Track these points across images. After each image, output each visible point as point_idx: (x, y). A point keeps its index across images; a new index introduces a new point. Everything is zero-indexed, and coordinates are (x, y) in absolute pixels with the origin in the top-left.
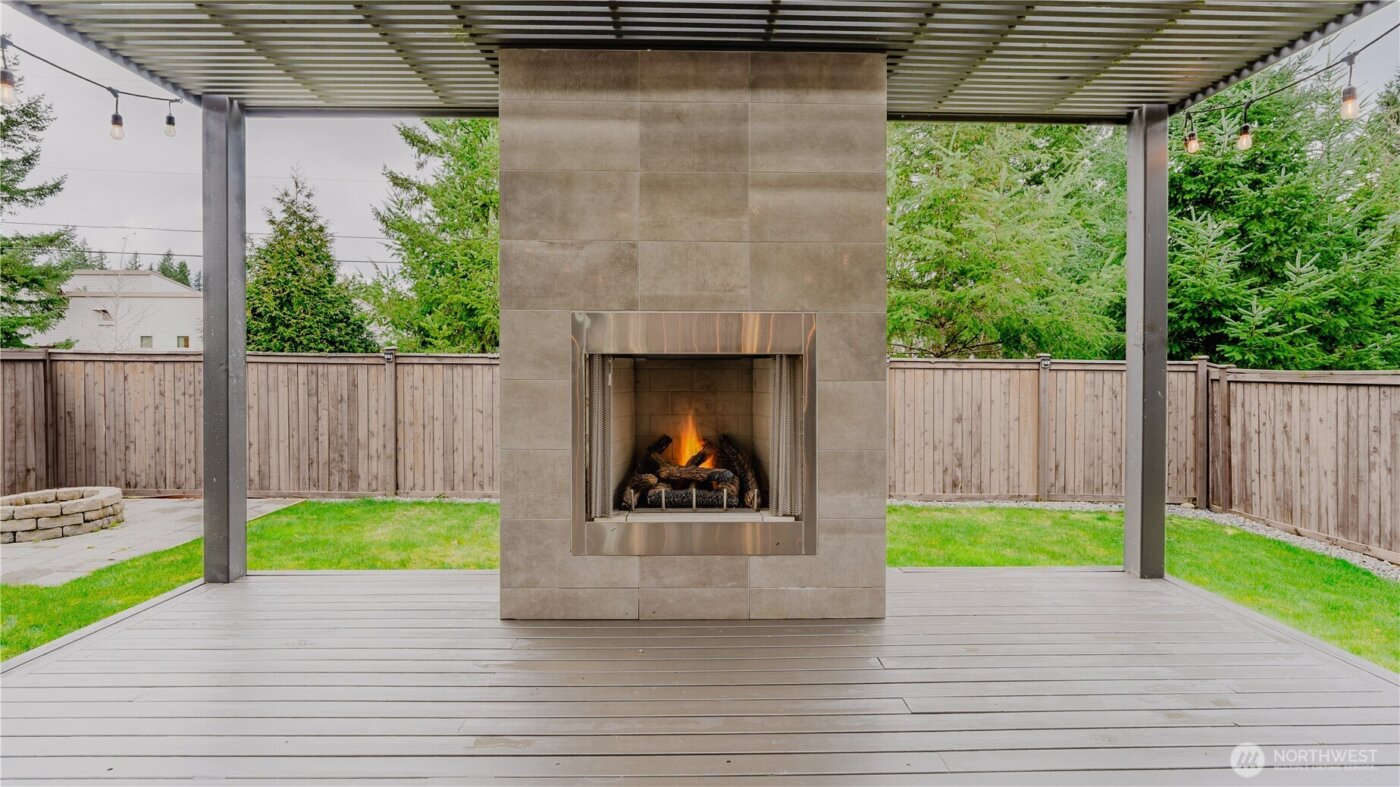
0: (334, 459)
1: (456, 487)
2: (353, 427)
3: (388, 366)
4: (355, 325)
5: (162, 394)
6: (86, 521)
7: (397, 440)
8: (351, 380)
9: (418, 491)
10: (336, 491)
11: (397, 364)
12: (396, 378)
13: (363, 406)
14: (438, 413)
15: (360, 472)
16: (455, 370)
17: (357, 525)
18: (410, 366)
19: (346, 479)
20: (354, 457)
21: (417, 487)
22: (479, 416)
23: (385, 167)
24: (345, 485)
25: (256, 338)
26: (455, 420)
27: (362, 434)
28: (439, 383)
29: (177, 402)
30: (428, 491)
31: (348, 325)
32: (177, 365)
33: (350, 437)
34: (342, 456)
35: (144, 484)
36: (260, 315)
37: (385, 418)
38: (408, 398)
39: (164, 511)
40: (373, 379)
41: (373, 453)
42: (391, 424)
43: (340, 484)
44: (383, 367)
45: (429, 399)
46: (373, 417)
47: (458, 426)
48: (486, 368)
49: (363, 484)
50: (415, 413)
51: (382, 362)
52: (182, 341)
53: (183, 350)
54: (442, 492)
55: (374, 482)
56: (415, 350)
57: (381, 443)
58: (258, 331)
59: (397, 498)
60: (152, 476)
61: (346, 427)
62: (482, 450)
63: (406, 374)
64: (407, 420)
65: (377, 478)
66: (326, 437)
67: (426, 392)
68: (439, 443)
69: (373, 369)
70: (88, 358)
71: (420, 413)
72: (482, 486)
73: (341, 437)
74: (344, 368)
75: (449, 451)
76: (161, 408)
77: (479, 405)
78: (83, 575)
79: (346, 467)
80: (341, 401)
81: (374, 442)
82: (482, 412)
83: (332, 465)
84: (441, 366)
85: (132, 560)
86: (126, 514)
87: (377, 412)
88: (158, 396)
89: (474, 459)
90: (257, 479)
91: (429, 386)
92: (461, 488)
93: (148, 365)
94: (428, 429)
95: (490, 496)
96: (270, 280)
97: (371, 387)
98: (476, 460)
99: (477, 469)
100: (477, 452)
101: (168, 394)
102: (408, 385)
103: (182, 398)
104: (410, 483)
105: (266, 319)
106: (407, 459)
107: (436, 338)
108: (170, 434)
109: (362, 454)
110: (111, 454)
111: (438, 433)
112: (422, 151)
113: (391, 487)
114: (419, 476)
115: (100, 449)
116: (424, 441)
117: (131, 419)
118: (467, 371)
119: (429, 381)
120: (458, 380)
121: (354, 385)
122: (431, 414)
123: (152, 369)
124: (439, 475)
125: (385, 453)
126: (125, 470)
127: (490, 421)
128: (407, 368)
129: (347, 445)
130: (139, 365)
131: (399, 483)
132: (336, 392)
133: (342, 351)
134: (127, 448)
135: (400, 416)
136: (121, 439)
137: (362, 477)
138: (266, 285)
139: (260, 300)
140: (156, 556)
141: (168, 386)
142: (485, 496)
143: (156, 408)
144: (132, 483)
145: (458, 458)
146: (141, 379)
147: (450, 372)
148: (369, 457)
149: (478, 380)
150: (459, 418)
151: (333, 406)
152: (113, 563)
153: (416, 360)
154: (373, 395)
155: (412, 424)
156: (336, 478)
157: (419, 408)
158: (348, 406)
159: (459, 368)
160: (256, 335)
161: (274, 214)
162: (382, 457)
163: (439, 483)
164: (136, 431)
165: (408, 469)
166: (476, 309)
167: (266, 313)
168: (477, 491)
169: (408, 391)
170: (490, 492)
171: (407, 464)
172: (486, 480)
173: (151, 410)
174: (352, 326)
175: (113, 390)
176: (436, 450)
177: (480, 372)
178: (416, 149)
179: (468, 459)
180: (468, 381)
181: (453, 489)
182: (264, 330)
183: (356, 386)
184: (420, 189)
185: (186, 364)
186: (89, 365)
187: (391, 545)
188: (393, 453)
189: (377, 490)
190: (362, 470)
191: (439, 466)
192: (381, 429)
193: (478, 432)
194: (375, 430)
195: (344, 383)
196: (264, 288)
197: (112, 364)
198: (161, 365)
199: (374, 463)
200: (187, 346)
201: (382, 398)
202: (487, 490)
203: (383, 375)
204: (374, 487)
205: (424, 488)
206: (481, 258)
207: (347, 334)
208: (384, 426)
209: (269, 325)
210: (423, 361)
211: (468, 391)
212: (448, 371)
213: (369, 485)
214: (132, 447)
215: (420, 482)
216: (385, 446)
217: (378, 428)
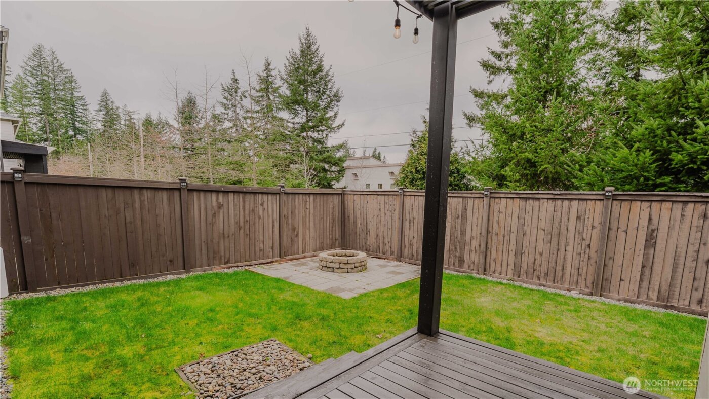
0: (452, 250)
1: (521, 276)
2: (463, 233)
3: (485, 198)
4: (462, 175)
5: (380, 210)
6: (355, 267)
7: (487, 243)
8: (464, 206)
9: (497, 274)
10: (451, 267)
11: (491, 197)
12: (490, 206)
13: (469, 222)
14: (514, 229)
15: (465, 258)
16: (527, 202)
17: (470, 292)
18: (499, 199)
19: (458, 261)
20: (462, 250)
21: (496, 272)
22: (541, 233)
23: (471, 87)
24: (457, 264)
25: (417, 183)
26: (524, 234)
27: (468, 237)
28: (516, 210)
29: (385, 214)
30: (503, 276)
31: (459, 175)
32: (386, 196)
33: (461, 238)
34: (456, 248)
35: (372, 250)
36: (418, 171)
37: (481, 229)
38: (496, 218)
39: (381, 266)
40: (476, 206)
41: (473, 249)
42: (484, 233)
43: (454, 264)
44: (483, 199)
45: (509, 220)
46: (474, 228)
47: (526, 239)
48: (550, 201)
49: (466, 265)
50: (499, 227)
51: (482, 196)
52: (380, 186)
53: (380, 190)
54: (512, 277)
55: (472, 265)
56: (495, 189)
57: (478, 243)
58: (417, 179)
59: (485, 277)
60: (375, 247)
61: (459, 232)
62: (541, 255)
63: (495, 204)
64: (494, 232)
65: (474, 264)
66: (449, 237)
67: (507, 215)
68: (512, 247)
69: (477, 200)
70: (355, 193)
71: (502, 229)
72: (539, 278)
73: (457, 238)
74: (461, 200)
75: (519, 253)
76: (379, 216)
77: (542, 225)
78: (356, 295)
79: (458, 254)
80: (458, 218)
81: (473, 242)
82: (544, 230)
83: (451, 253)
84: (518, 199)
85: (373, 292)
86: (368, 265)
87: (477, 226)
88: (378, 211)
89: (535, 260)
90: (415, 255)
91: (509, 212)
92: (525, 277)
93: (375, 196)
94: (507, 238)
95: (544, 286)
96: (423, 152)
97: (475, 211)
98: (537, 260)
99: (537, 267)
100: (538, 256)
101: (382, 210)
102: (496, 210)
103: (387, 212)
104: (492, 269)
105: (421, 173)
106: (492, 255)
107: (511, 182)
108: (382, 229)
109: (467, 248)
110: (361, 235)
111: (513, 241)
112: (492, 73)
113: (481, 269)
114: (498, 265)
115: (358, 233)
116: (503, 245)
117: (368, 221)
118: (537, 203)
119: (510, 208)
120: (529, 208)
121: (466, 209)
122: (509, 229)
123: (377, 199)
124: (511, 267)
125: (479, 250)
126: (366, 243)
127: (550, 237)
128: (497, 200)
129: (459, 242)
130: (372, 196)
131: (486, 268)
132: (456, 212)
133: (455, 190)
134: (367, 234)
135: (490, 229)
136: (365, 229)
137: (466, 261)
138: (421, 155)
139: (419, 163)
140: (381, 291)
141: (382, 206)
142: (540, 285)
143: (378, 216)
144: (368, 249)
145: (524, 258)
146: (373, 201)
147: (524, 203)
148: (471, 251)
149: (543, 209)
150: (528, 233)
151: (453, 220)
152: (365, 291)
153: (503, 195)
154: (476, 215)
155: (497, 234)
156: (452, 260)
157: (502, 225)
158: (461, 221)
159: (531, 201)
160: (416, 181)
161: (426, 118)
162: (478, 251)
163: (510, 272)
164: (370, 226)
165: (492, 261)
166: (537, 162)
167: (421, 169)
168: (535, 281)
169: (496, 214)
170: (545, 283)
171: (492, 257)
172: (543, 275)
173: (376, 217)
174: (460, 176)
175: (363, 207)
176: (510, 252)
177: (546, 203)
178: (488, 73)
179: (531, 259)
180: (536, 209)
181: (519, 277)
182: (420, 179)
183: (466, 210)
184: (489, 97)
185: (389, 196)
186: (356, 196)
187: (496, 312)
188: (485, 250)
189: (473, 270)
190: (466, 258)
191: (512, 261)
192: (479, 235)
193: (540, 242)
194: (475, 236)
195: (460, 207)
196: (421, 157)
197: (363, 196)
198: (380, 196)
199: (473, 254)
200: (381, 188)
201: (480, 218)
202: (543, 281)
203: (482, 204)
204: (472, 268)
205: (501, 273)
206: (543, 127)
207: (458, 180)
208: (480, 234)
209: (422, 176)
210: (507, 195)
211: (535, 217)
212: (523, 203)
213: (469, 266)
214: (368, 233)
215: (498, 269)
216: (480, 246)
217: (477, 235)
